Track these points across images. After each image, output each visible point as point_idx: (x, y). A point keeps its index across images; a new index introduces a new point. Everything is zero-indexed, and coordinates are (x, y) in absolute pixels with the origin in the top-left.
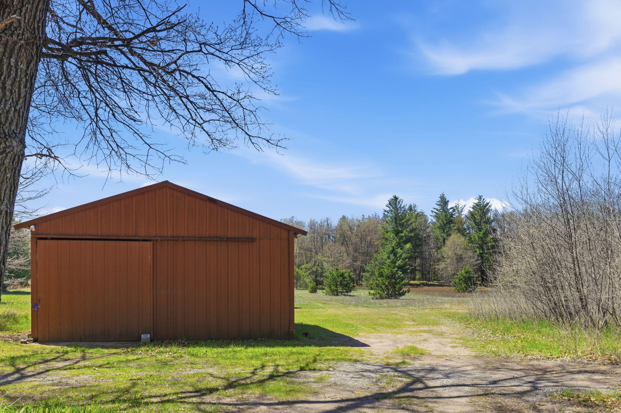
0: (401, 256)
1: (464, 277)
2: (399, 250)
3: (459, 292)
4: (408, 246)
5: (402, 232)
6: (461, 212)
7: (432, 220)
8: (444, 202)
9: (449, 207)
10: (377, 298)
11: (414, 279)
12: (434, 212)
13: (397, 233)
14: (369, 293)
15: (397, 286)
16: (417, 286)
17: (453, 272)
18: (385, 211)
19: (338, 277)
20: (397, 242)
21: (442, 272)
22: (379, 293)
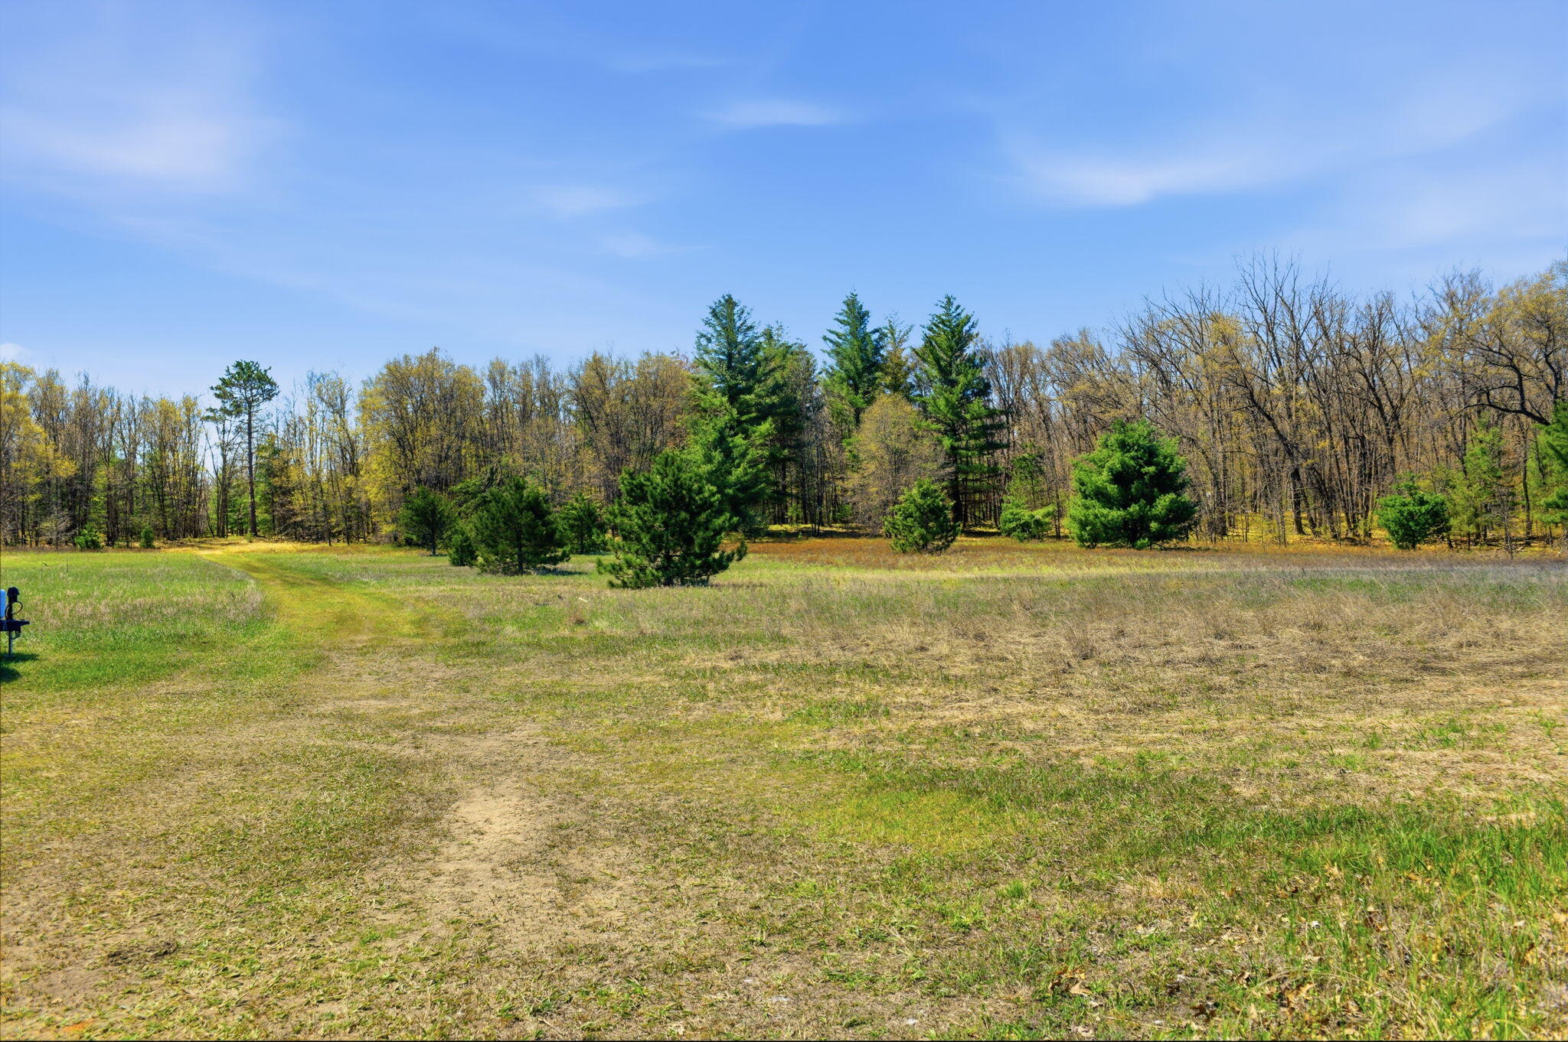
0: (743, 455)
1: (918, 508)
2: (739, 440)
3: (904, 552)
4: (766, 427)
5: (749, 390)
6: (902, 341)
7: (825, 363)
8: (856, 315)
9: (869, 329)
10: (625, 585)
11: (782, 520)
12: (831, 341)
13: (733, 394)
14: (600, 564)
15: (699, 537)
16: (789, 536)
17: (883, 498)
18: (703, 336)
19: (521, 511)
20: (732, 419)
21: (854, 499)
22: (629, 565)
